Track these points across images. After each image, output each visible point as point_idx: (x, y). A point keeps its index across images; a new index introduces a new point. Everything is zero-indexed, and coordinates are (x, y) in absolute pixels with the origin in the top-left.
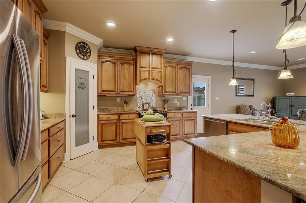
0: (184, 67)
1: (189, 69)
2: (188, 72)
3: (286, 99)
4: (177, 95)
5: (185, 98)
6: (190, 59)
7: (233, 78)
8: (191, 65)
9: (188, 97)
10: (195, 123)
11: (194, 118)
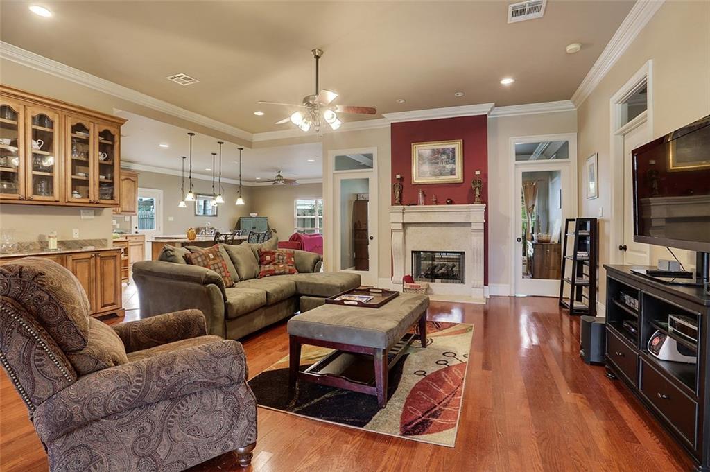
0: (127, 179)
1: (134, 182)
2: (133, 186)
3: (250, 220)
4: (117, 214)
5: (127, 219)
6: (135, 167)
7: (190, 192)
8: (137, 177)
9: (132, 217)
10: (143, 249)
11: (141, 243)
